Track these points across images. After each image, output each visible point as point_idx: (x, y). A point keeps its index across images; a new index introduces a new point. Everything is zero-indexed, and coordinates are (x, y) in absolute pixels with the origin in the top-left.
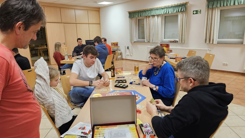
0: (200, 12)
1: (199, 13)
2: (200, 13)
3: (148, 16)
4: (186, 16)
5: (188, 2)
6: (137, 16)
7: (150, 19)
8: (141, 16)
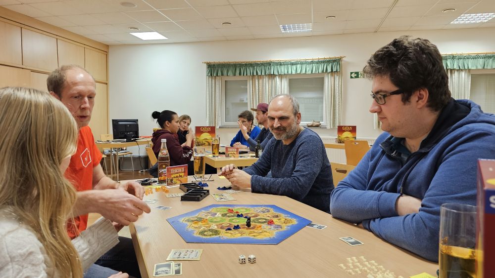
1: (361, 77)
3: (256, 76)
4: (340, 79)
5: (344, 57)
6: (230, 73)
7: (261, 81)
8: (240, 74)
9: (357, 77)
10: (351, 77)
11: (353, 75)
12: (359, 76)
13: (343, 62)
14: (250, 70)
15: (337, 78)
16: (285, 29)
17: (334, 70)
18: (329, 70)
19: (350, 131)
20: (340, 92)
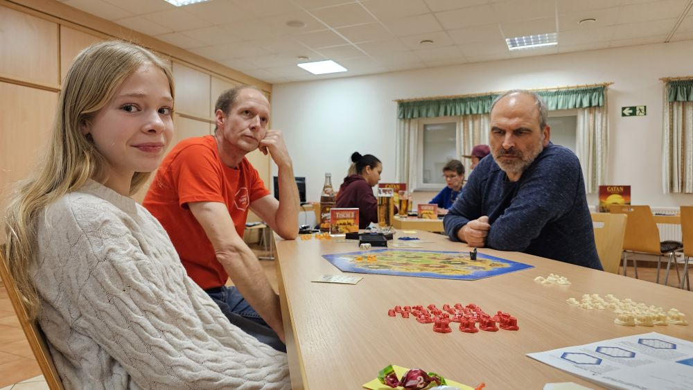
0: (643, 111)
1: (641, 114)
2: (645, 114)
3: (470, 116)
4: (604, 119)
5: (611, 83)
6: (431, 113)
7: (476, 123)
8: (446, 114)
9: (634, 114)
10: (624, 115)
11: (626, 112)
12: (638, 112)
13: (609, 92)
14: (460, 108)
15: (599, 116)
16: (514, 44)
17: (594, 104)
18: (586, 104)
19: (620, 194)
20: (604, 138)
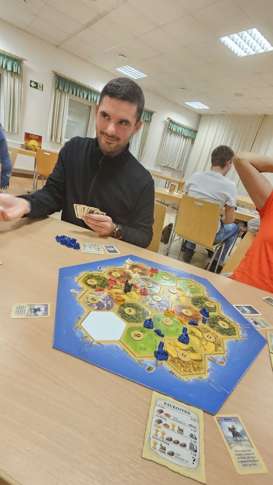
0: (41, 88)
4: (20, 84)
5: (25, 60)
9: (36, 87)
10: (31, 86)
11: (33, 84)
12: (39, 87)
13: (23, 65)
15: (17, 81)
17: (15, 70)
18: (9, 68)
20: (20, 97)
